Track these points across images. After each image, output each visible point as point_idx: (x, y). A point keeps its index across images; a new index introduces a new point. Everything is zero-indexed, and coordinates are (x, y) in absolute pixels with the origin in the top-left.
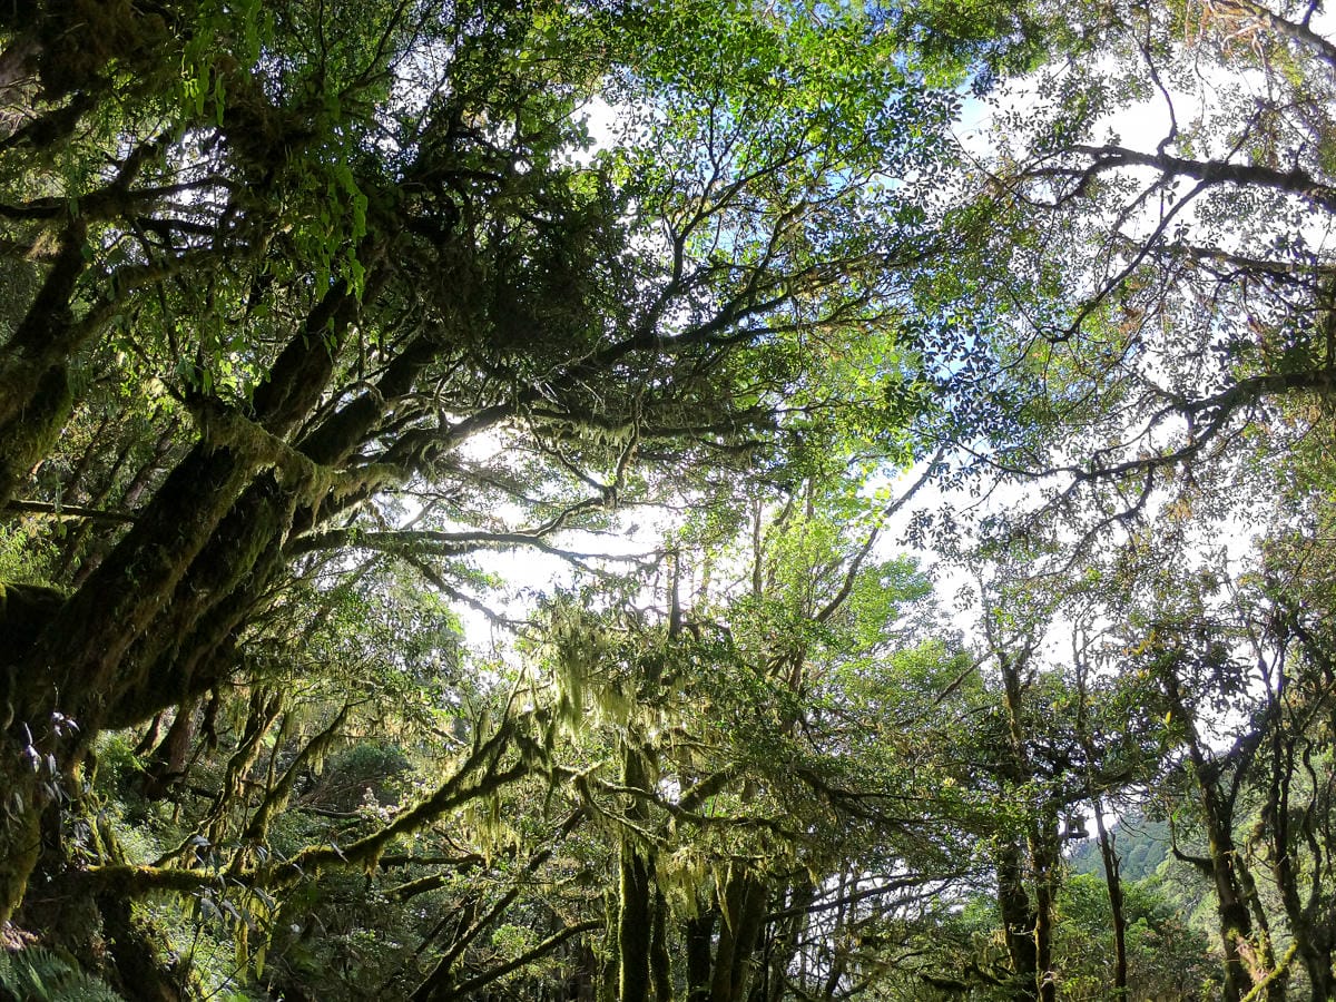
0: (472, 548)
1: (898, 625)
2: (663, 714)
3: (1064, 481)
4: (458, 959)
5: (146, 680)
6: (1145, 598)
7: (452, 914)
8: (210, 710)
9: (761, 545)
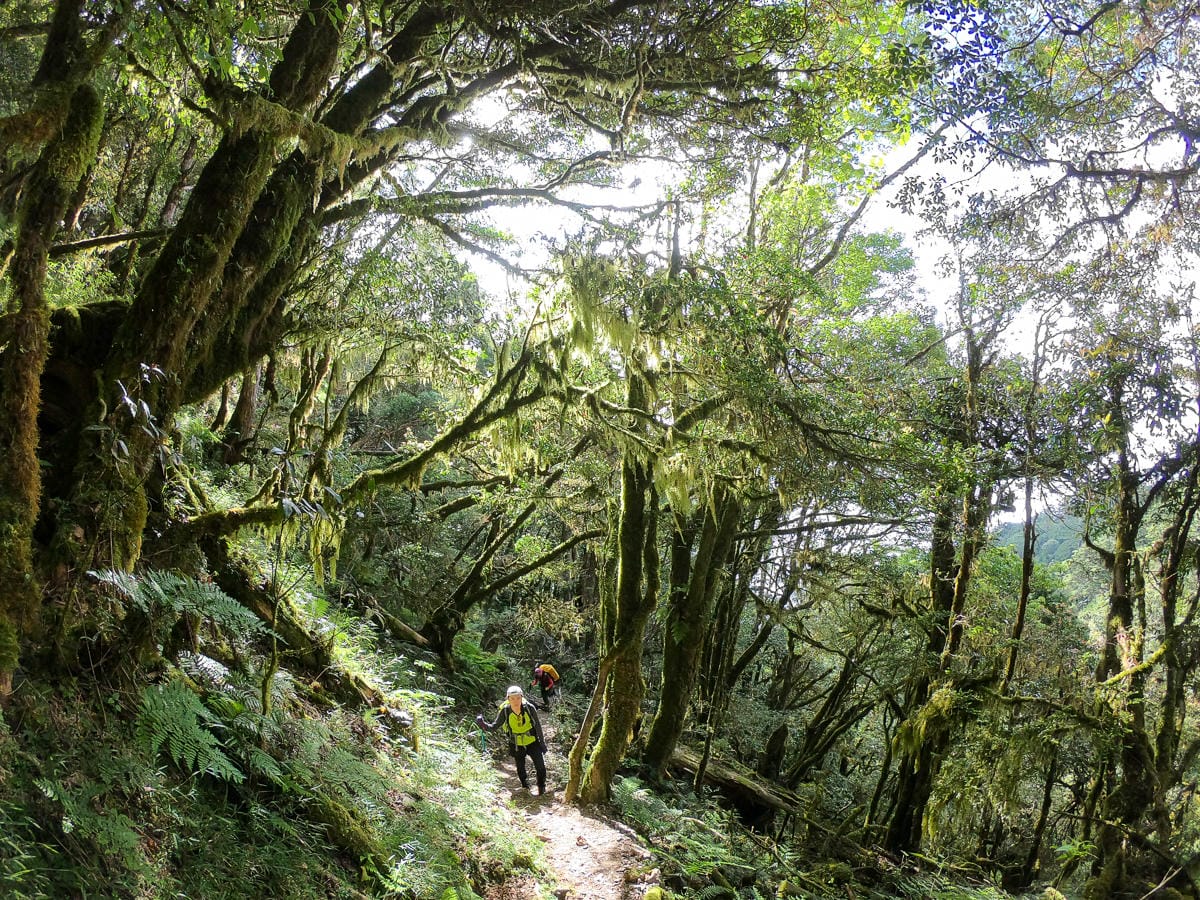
0: (487, 204)
1: (877, 294)
2: (664, 343)
3: (1055, 173)
4: (488, 564)
5: (212, 355)
6: (1109, 308)
7: (481, 529)
8: (270, 372)
9: (757, 202)
